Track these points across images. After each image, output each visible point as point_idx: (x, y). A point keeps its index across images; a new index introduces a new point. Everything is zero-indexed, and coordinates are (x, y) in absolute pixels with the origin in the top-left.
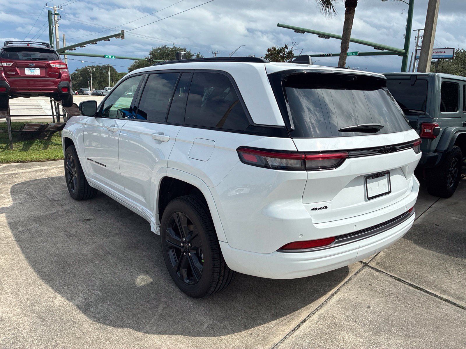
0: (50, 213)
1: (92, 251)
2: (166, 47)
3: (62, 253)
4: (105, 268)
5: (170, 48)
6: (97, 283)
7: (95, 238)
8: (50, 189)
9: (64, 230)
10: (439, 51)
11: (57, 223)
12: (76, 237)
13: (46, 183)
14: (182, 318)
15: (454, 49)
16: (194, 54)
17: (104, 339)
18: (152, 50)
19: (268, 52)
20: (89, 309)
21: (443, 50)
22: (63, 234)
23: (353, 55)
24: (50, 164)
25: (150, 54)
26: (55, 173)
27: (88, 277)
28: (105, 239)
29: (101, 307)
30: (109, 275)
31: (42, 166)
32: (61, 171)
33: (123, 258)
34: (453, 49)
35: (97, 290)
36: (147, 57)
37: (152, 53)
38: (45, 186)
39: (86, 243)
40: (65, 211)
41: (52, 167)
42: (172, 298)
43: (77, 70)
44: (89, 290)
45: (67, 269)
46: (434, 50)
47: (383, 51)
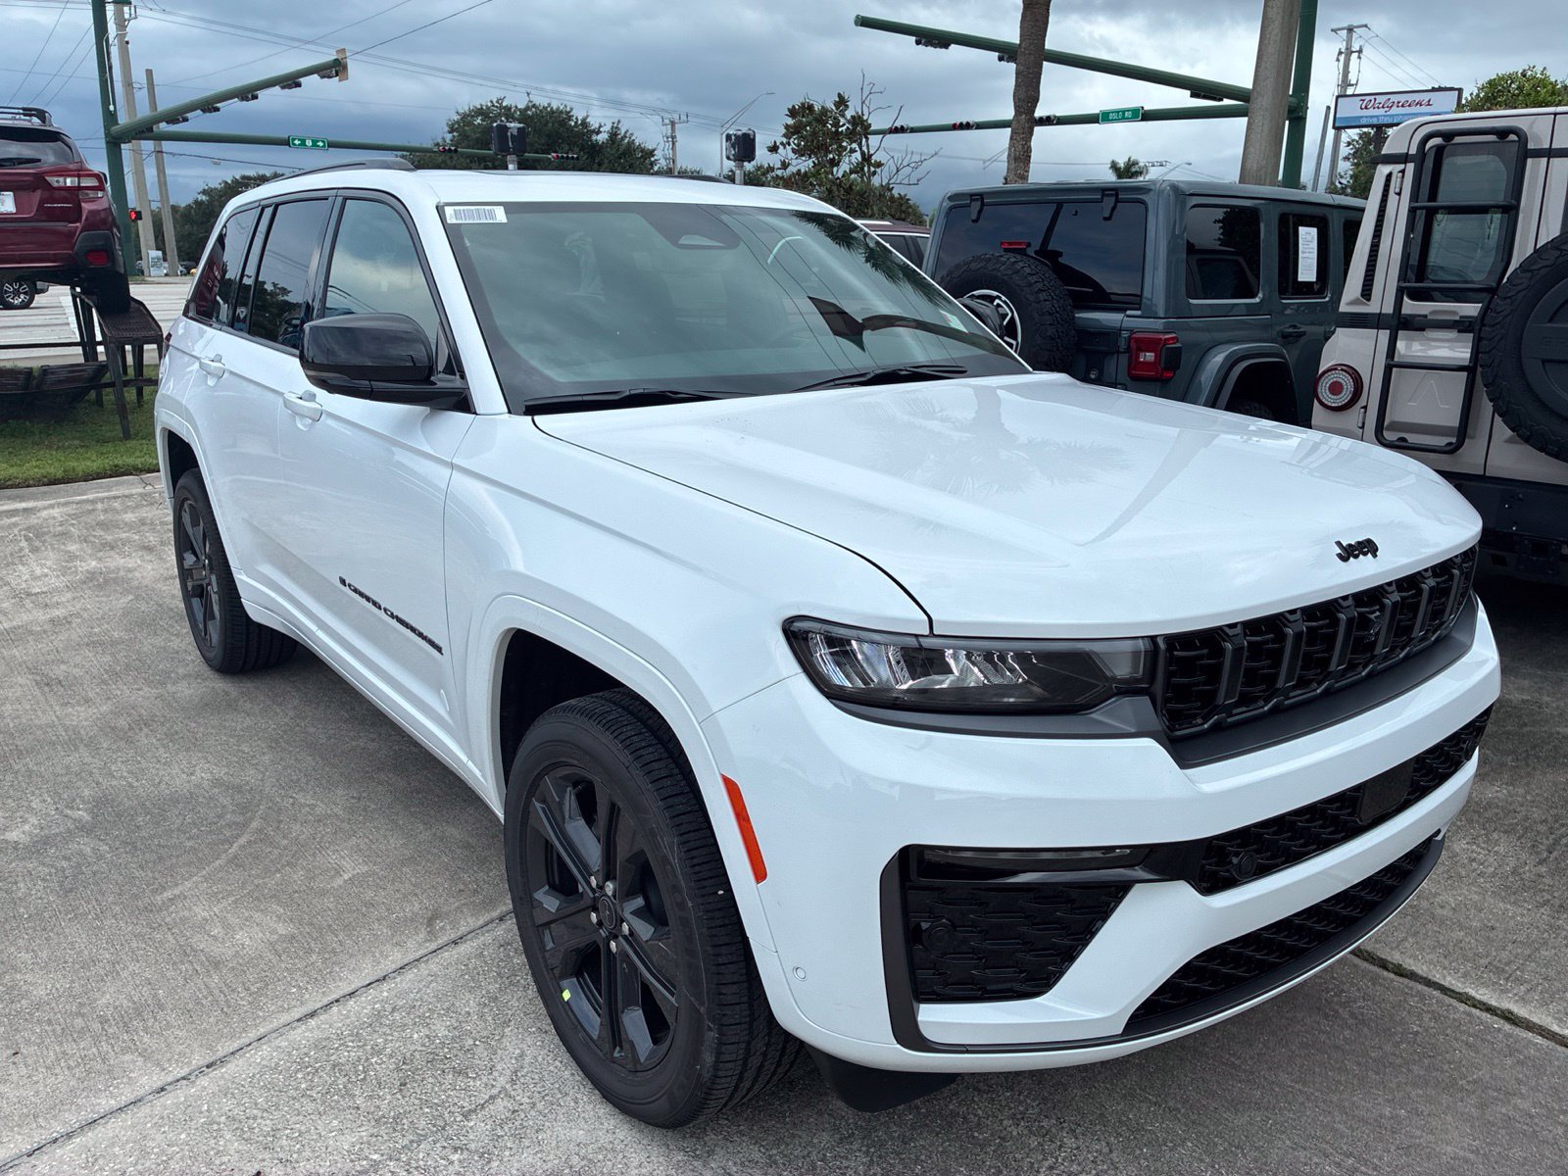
0: (7, 627)
1: (98, 719)
2: (504, 104)
3: (11, 725)
4: (120, 759)
5: (516, 107)
6: (87, 792)
7: (118, 688)
8: (23, 565)
9: (33, 670)
10: (1410, 98)
11: (17, 653)
12: (62, 686)
13: (17, 549)
14: (289, 864)
15: (1460, 91)
16: (600, 126)
17: (62, 909)
18: (456, 118)
19: (790, 119)
20: (46, 849)
21: (1425, 97)
22: (28, 679)
23: (1124, 119)
24: (45, 493)
25: (450, 132)
26: (54, 518)
27: (65, 779)
28: (146, 689)
29: (79, 843)
30: (125, 774)
31: (20, 502)
32: (74, 514)
33: (182, 735)
34: (1457, 92)
35: (79, 809)
36: (440, 141)
37: (456, 126)
38: (12, 554)
39: (87, 701)
40: (52, 621)
41: (49, 502)
42: (280, 822)
43: (204, 192)
44: (57, 809)
45: (12, 762)
46: (1394, 98)
47: (1219, 104)
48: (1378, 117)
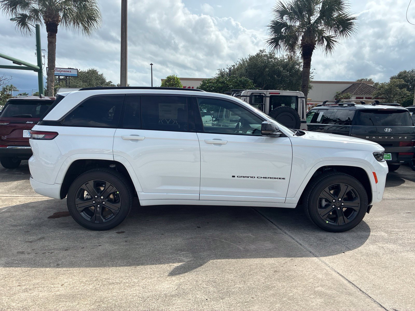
10: (66, 70)
21: (69, 70)
34: (76, 70)
46: (61, 69)
47: (21, 66)
48: (58, 74)
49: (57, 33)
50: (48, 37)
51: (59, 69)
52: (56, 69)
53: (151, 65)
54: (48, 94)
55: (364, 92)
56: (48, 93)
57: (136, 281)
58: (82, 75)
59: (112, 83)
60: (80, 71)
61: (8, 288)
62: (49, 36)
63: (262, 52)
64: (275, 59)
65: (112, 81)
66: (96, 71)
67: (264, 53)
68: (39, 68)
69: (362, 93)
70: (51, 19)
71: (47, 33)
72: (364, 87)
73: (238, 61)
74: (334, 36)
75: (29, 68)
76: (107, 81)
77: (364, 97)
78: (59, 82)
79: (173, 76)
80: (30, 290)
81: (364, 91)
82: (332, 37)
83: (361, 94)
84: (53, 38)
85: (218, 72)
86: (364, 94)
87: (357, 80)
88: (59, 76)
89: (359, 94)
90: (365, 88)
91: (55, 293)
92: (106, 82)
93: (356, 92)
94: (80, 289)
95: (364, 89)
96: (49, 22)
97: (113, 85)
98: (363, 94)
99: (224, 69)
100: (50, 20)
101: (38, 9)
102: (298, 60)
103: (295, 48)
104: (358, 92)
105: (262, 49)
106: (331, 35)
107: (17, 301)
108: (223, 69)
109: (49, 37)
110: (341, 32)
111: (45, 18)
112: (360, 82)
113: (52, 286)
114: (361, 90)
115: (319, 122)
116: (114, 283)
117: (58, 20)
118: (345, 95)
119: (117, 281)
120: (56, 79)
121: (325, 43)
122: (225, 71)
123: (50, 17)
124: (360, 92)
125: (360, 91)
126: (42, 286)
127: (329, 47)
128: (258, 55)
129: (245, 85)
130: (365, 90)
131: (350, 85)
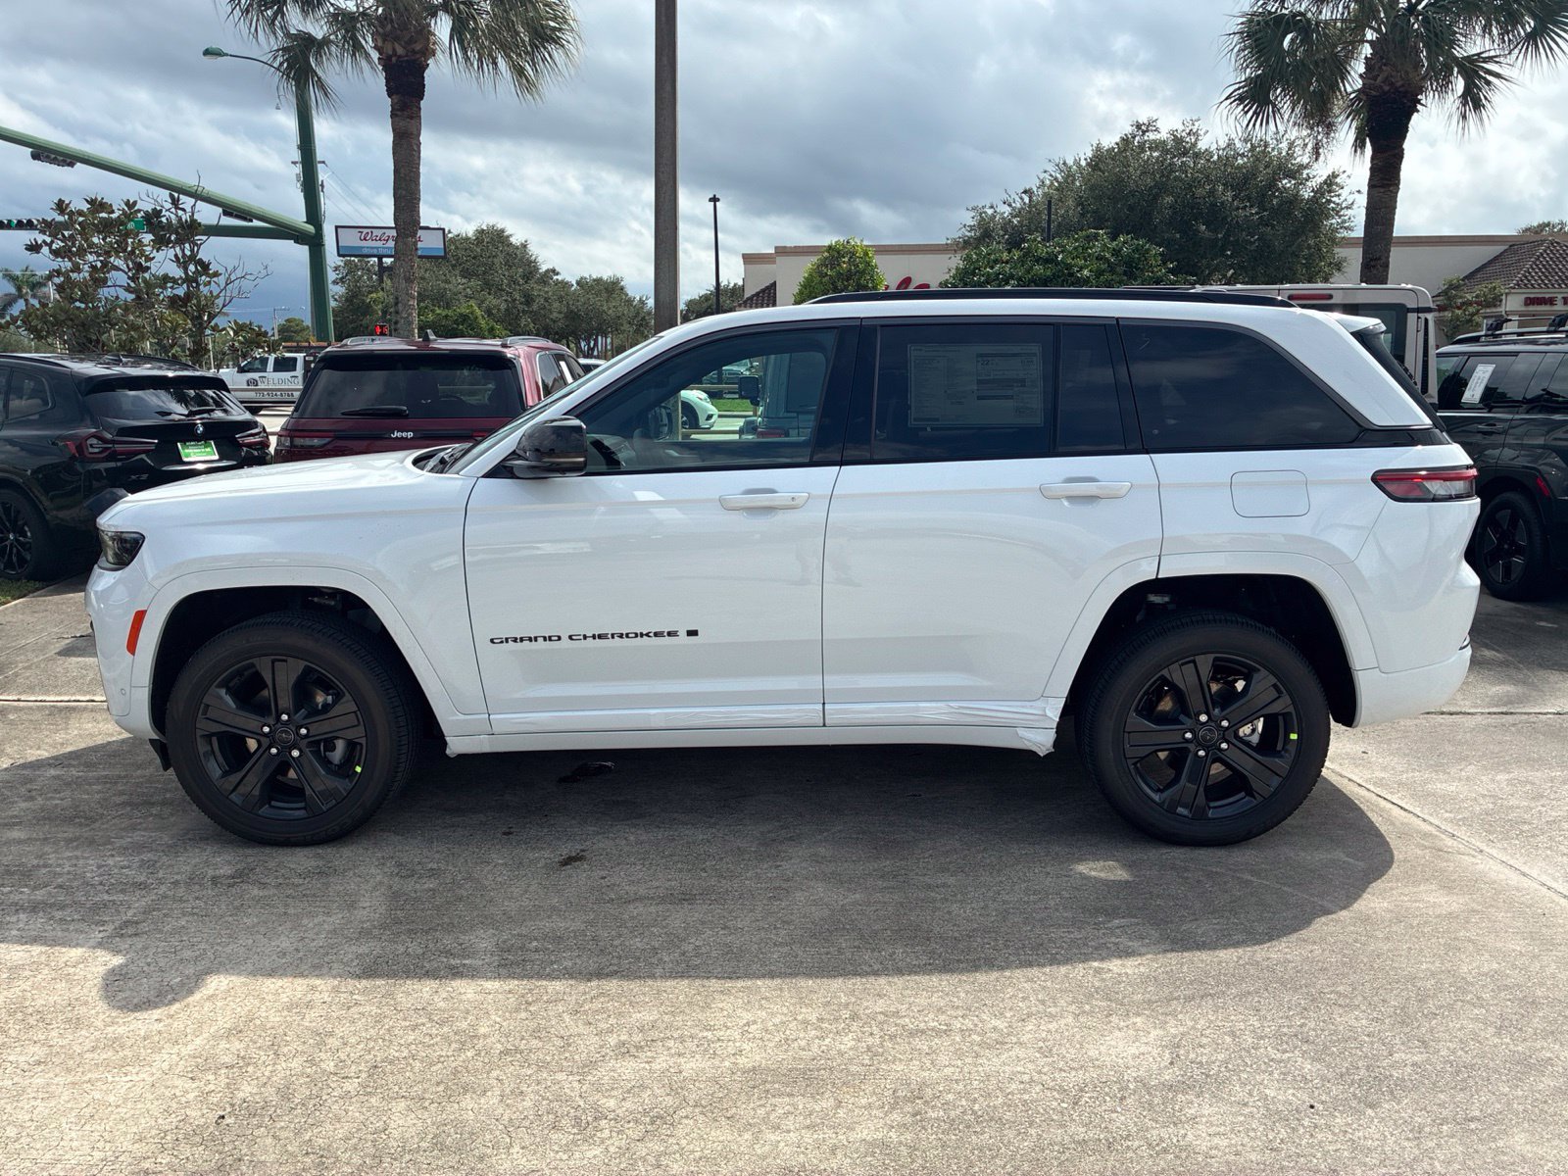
46: (388, 232)
47: (250, 224)
48: (377, 248)
49: (422, 99)
50: (393, 115)
51: (378, 233)
52: (369, 230)
53: (712, 203)
54: (399, 326)
55: (1559, 276)
56: (396, 323)
57: (1001, 1024)
58: (457, 248)
59: (558, 274)
60: (450, 235)
61: (559, 1043)
62: (399, 113)
63: (1144, 132)
64: (1197, 155)
65: (557, 269)
66: (503, 231)
67: (1152, 136)
68: (311, 228)
69: (1550, 281)
70: (400, 44)
71: (390, 100)
72: (1557, 258)
73: (1045, 172)
74: (1496, 56)
75: (280, 230)
76: (544, 268)
77: (1560, 296)
78: (381, 280)
79: (848, 242)
80: (639, 1048)
81: (1556, 273)
82: (1490, 59)
83: (1546, 285)
84: (412, 118)
85: (969, 219)
86: (1559, 285)
87: (1524, 226)
88: (380, 258)
89: (1539, 285)
90: (1561, 262)
91: (733, 1059)
92: (540, 274)
93: (1526, 277)
94: (815, 1049)
95: (1557, 265)
96: (394, 59)
97: (563, 281)
98: (1553, 285)
99: (992, 207)
100: (400, 51)
101: (355, 9)
102: (1290, 156)
103: (1331, 109)
104: (1533, 277)
105: (1143, 120)
106: (1482, 53)
107: (613, 1089)
108: (988, 205)
109: (396, 115)
110: (1532, 38)
111: (380, 44)
112: (1538, 238)
113: (709, 1034)
114: (1546, 269)
115: (1472, 407)
116: (923, 1032)
117: (427, 49)
118: (1481, 289)
119: (932, 1024)
120: (368, 270)
121: (1459, 84)
122: (995, 212)
123: (397, 39)
124: (1539, 277)
125: (1543, 273)
126: (676, 1036)
127: (1473, 99)
128: (1126, 141)
129: (1135, 268)
130: (1560, 269)
131: (1499, 249)
